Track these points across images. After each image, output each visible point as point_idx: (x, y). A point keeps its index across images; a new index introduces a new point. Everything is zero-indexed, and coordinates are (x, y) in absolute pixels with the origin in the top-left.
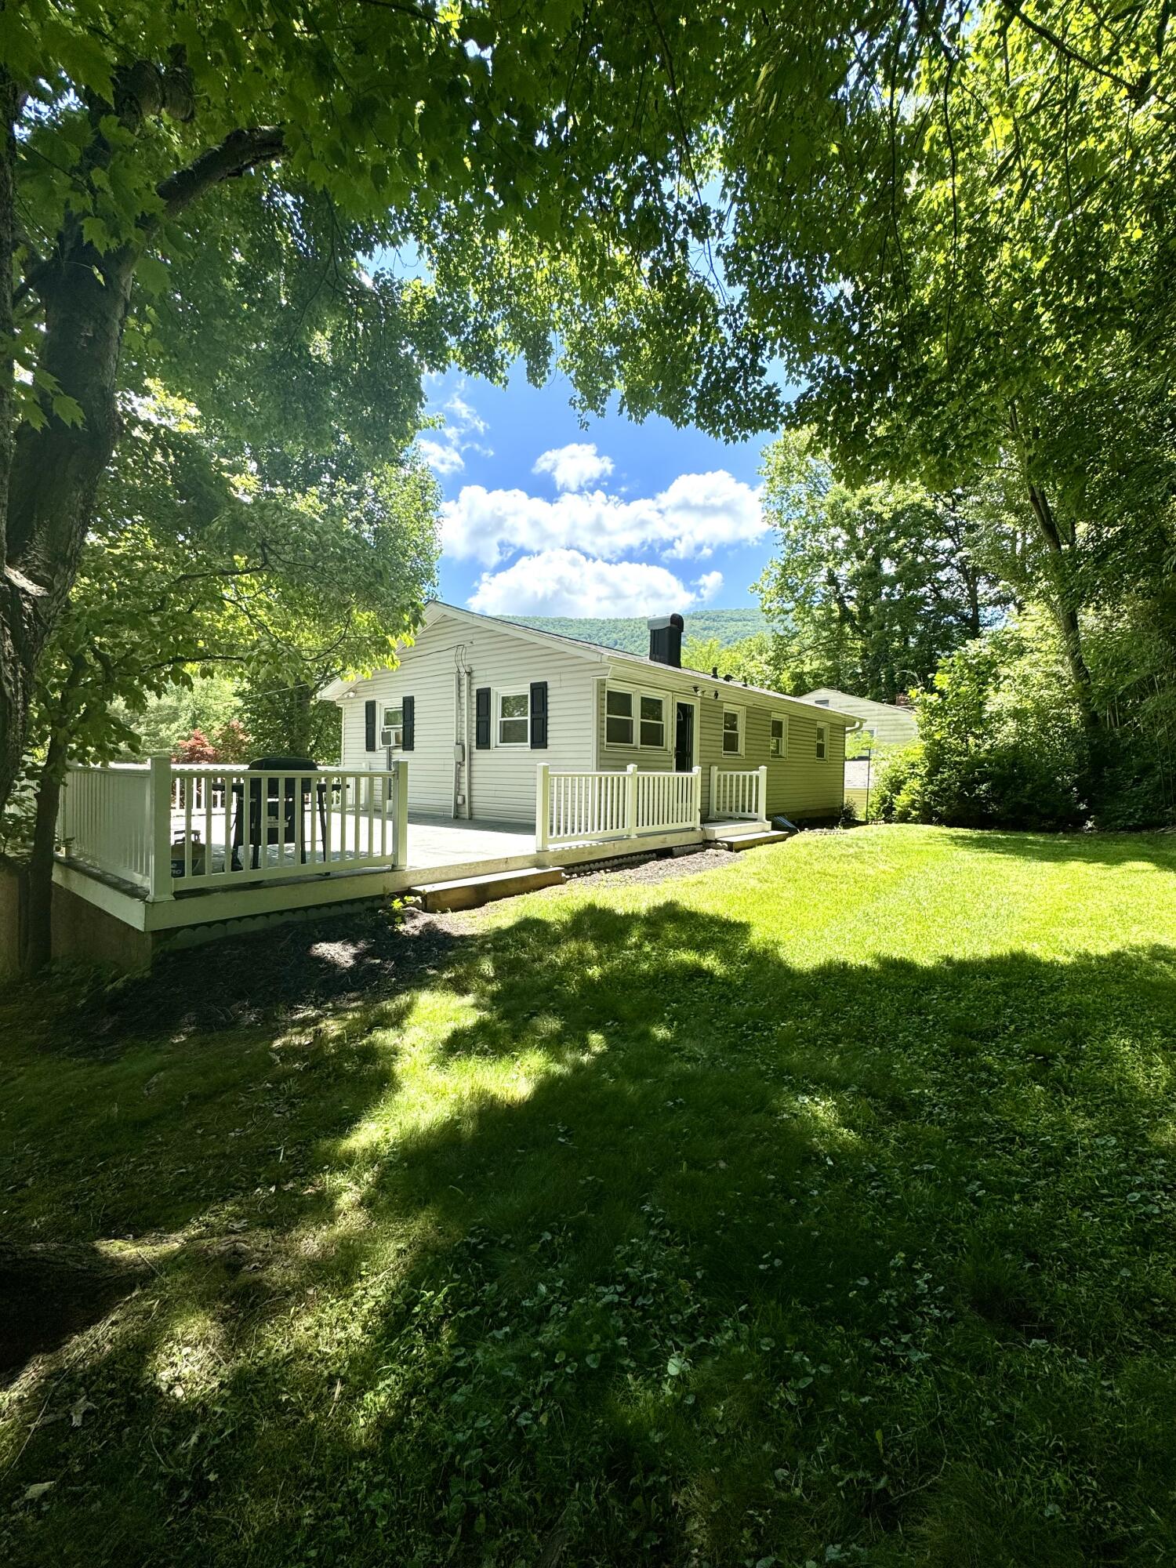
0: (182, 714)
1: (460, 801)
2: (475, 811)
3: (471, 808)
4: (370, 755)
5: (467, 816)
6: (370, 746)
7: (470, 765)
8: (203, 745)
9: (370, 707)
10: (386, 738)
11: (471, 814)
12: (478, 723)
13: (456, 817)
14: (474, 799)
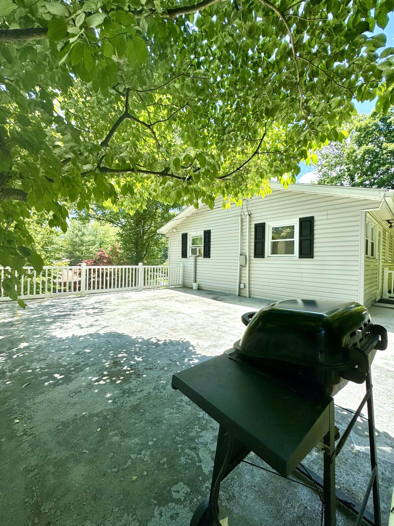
0: (97, 243)
1: (242, 286)
2: (252, 293)
3: (249, 291)
4: (184, 259)
5: (247, 295)
6: (184, 255)
7: (249, 267)
8: (104, 254)
9: (185, 237)
10: (194, 252)
11: (250, 294)
12: (256, 243)
13: (239, 295)
14: (252, 286)
